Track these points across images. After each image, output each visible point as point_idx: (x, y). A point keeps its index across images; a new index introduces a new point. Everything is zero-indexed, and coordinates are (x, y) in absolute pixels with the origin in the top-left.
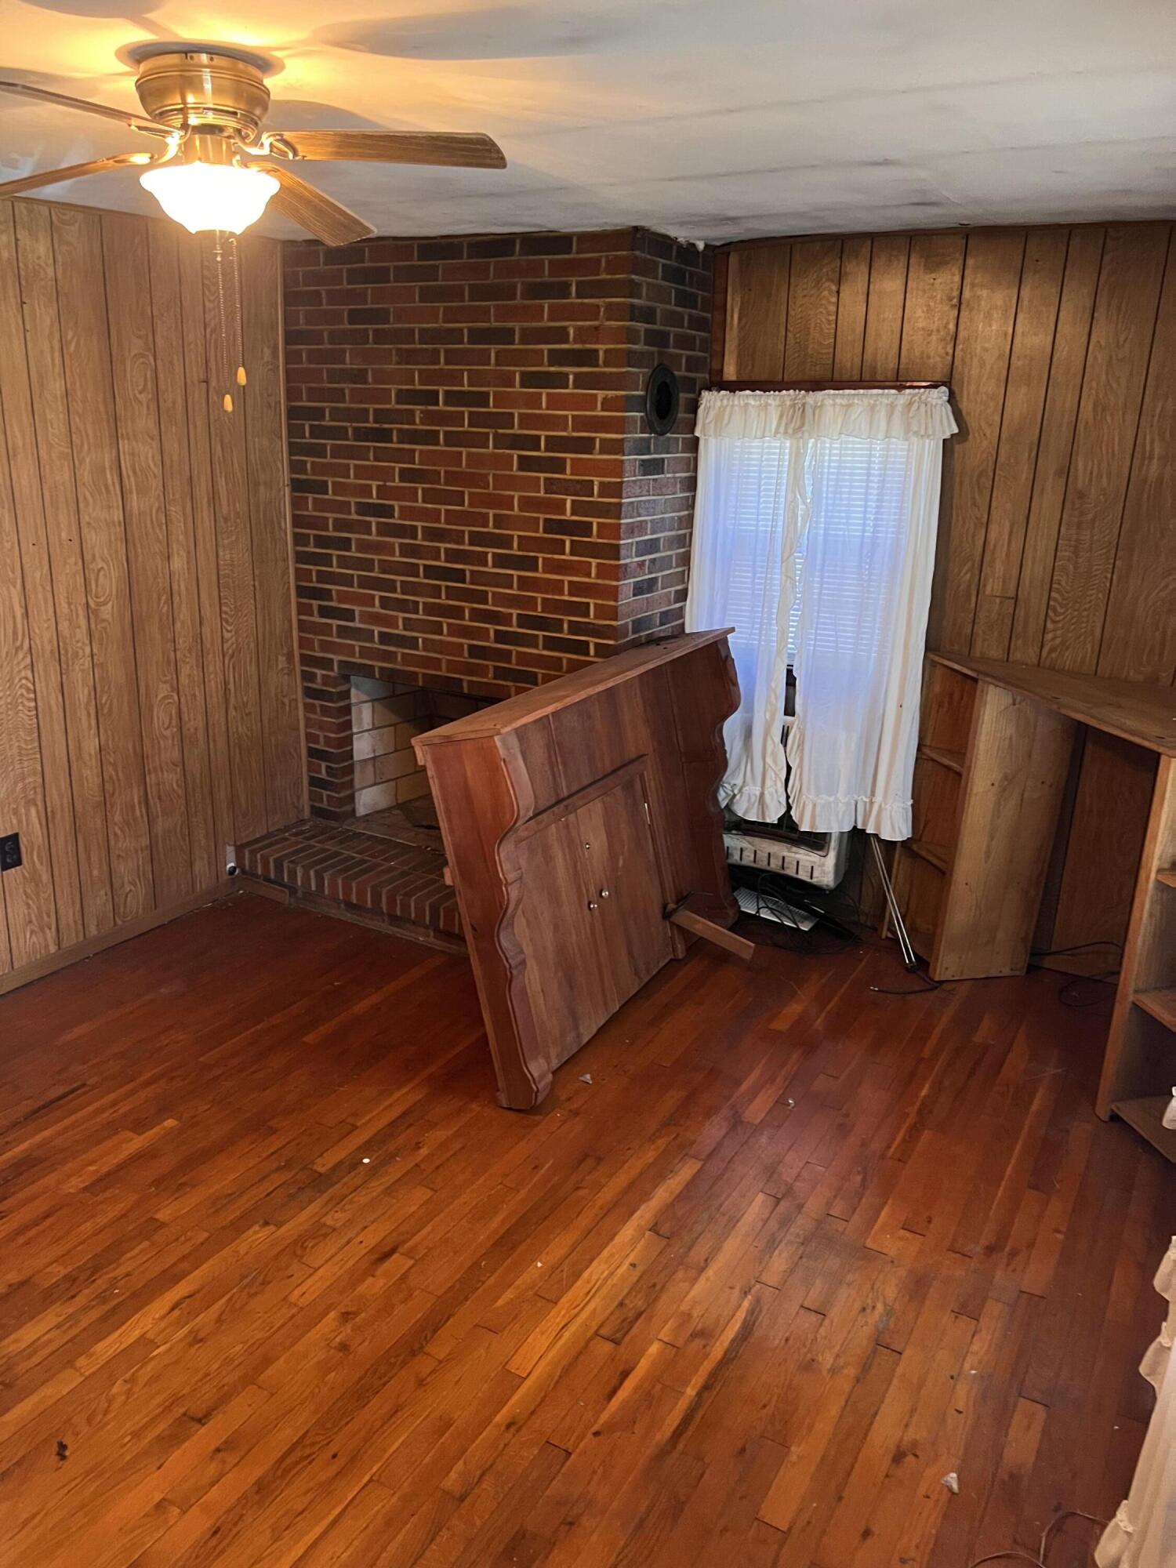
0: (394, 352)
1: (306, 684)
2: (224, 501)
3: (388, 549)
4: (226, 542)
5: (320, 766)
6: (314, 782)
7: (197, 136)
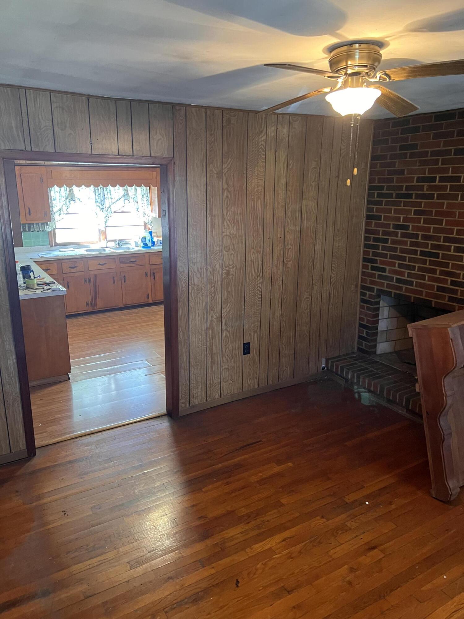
0: (418, 161)
1: (362, 297)
2: (339, 223)
3: (405, 243)
4: (337, 239)
5: (364, 331)
6: (360, 337)
7: (350, 78)
